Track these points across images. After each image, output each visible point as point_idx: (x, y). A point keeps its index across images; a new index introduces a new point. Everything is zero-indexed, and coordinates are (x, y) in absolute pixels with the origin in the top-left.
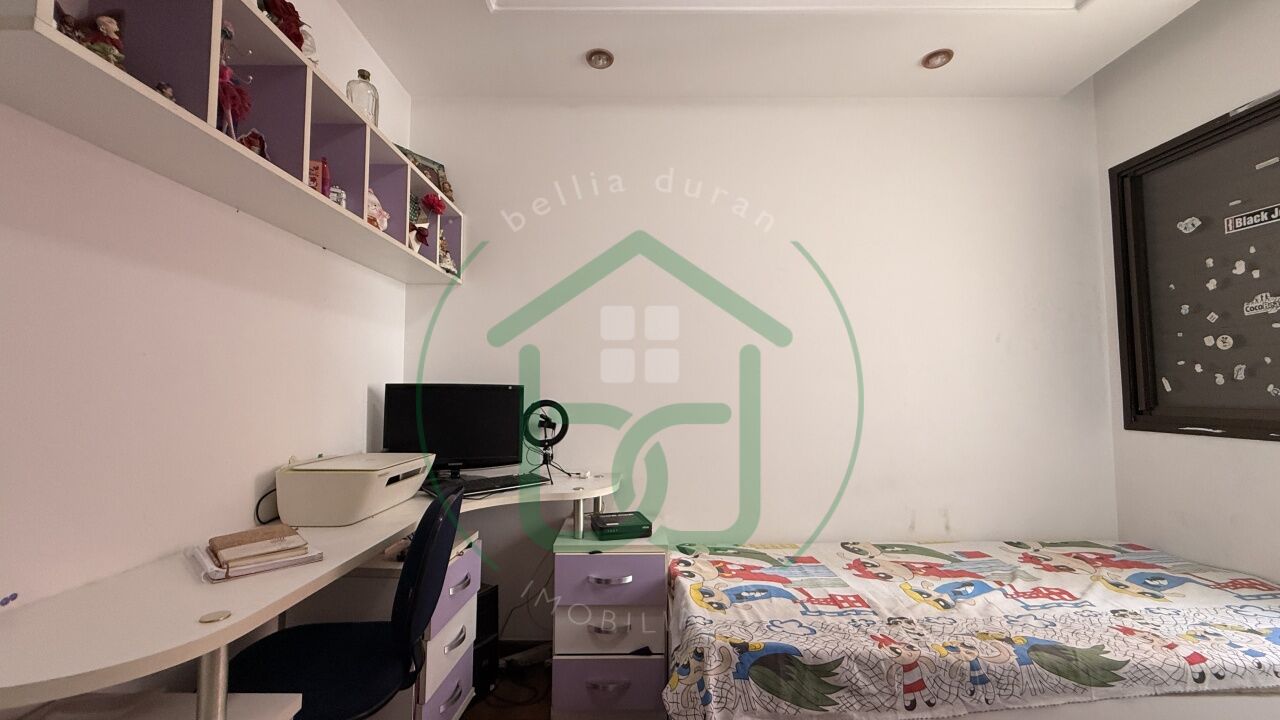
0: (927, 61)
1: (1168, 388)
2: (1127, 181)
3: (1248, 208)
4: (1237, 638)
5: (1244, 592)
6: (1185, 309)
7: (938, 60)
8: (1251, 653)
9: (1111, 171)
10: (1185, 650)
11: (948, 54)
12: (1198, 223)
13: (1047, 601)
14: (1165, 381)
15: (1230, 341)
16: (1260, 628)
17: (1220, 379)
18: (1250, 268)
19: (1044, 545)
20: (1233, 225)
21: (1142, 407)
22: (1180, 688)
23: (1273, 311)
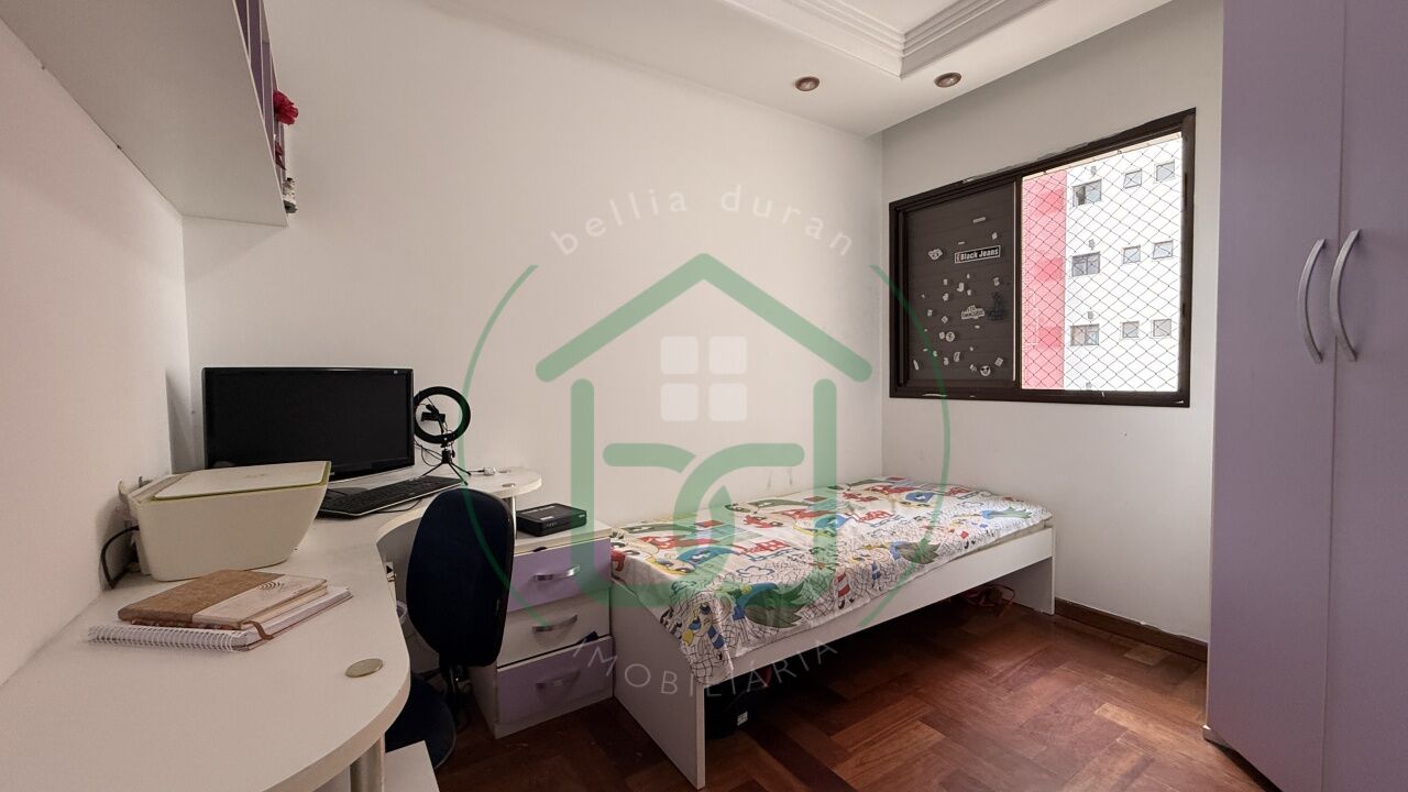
0: (800, 84)
1: (917, 368)
2: (901, 215)
3: (967, 249)
4: (974, 519)
5: (960, 495)
6: (930, 313)
7: (807, 86)
8: (983, 526)
9: (890, 204)
10: (959, 532)
11: (816, 82)
12: (940, 253)
13: (879, 520)
14: (915, 363)
15: (953, 335)
16: (977, 513)
17: (946, 362)
18: (966, 288)
19: (850, 486)
20: (961, 258)
21: (901, 381)
22: (959, 554)
23: (976, 317)
